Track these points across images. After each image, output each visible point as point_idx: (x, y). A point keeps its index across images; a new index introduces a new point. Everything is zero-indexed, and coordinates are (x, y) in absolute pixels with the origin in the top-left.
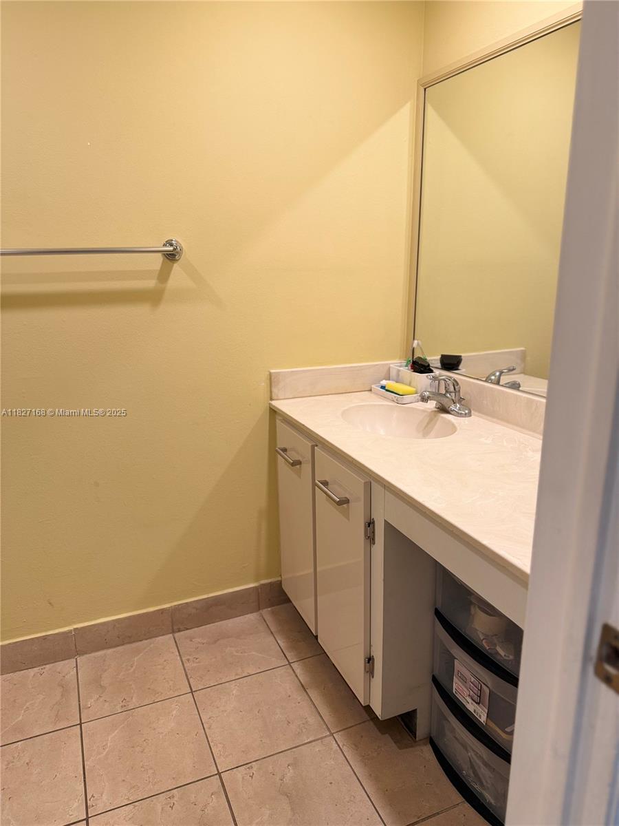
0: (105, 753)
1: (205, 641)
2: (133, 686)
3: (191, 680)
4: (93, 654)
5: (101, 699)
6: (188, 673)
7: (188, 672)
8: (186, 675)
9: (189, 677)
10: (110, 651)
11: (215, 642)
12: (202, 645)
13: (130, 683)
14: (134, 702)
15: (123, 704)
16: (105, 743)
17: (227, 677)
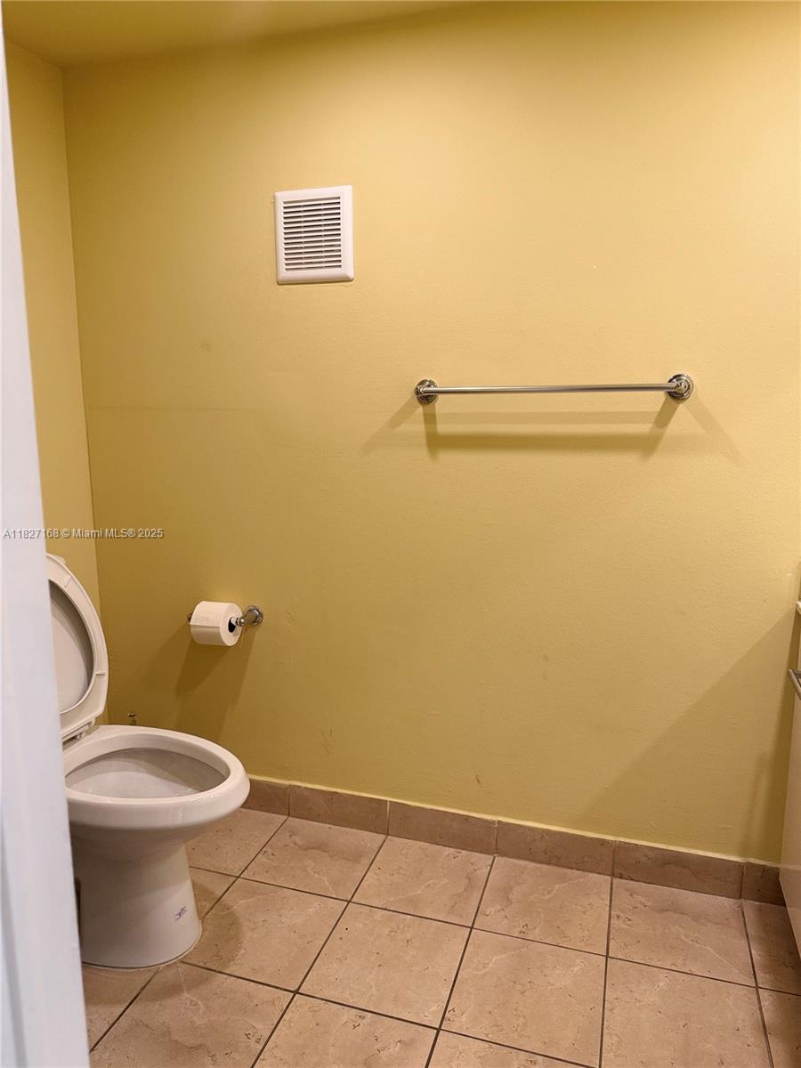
0: (483, 972)
1: (649, 904)
2: (542, 916)
3: (612, 943)
4: (512, 860)
5: (503, 913)
6: (611, 933)
7: (612, 931)
8: (609, 933)
9: (611, 937)
10: (532, 865)
11: (663, 911)
12: (643, 907)
13: (540, 910)
14: (535, 934)
15: (523, 930)
16: (487, 961)
17: (659, 960)
